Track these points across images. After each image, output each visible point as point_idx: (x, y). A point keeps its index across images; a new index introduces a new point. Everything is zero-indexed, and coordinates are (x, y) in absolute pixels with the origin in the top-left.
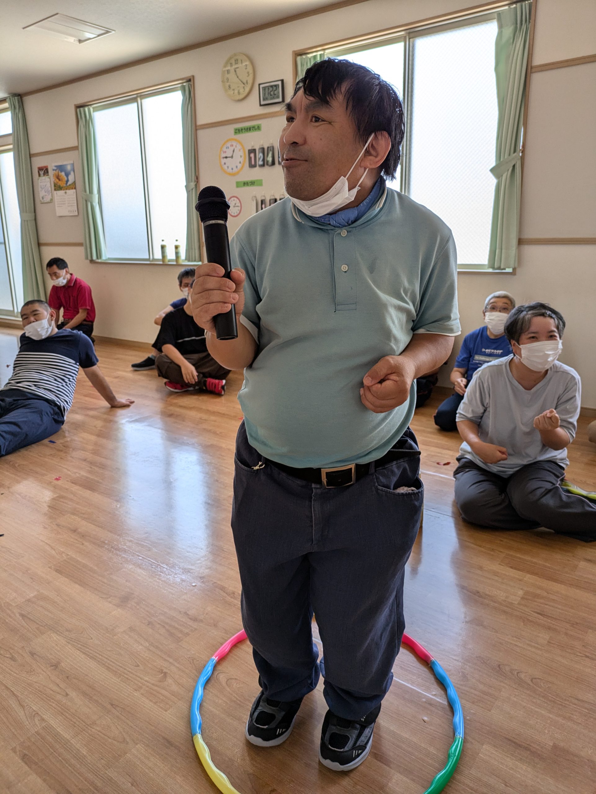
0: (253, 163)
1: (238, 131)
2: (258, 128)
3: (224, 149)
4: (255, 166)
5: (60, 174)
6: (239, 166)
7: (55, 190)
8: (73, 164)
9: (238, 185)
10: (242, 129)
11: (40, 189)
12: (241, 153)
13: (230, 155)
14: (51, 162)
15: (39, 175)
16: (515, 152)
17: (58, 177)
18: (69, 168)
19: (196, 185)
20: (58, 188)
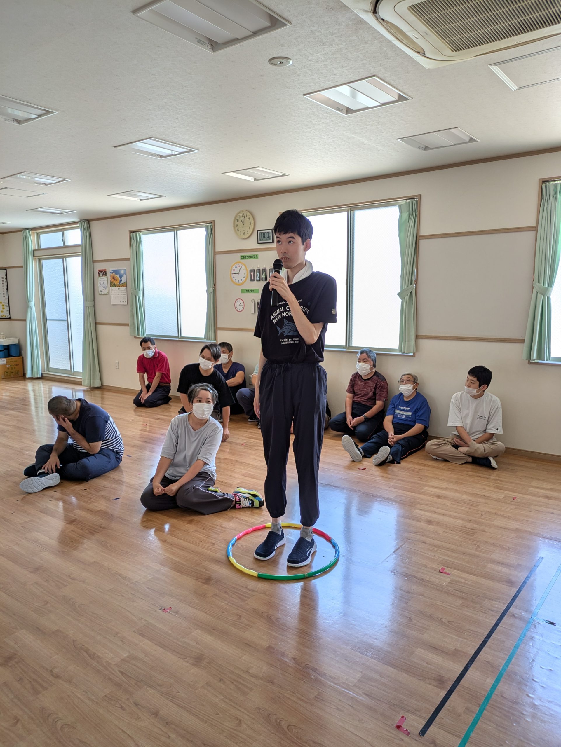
0: (253, 278)
1: (243, 257)
2: (257, 257)
3: (234, 268)
4: (254, 280)
5: (115, 276)
6: (243, 279)
7: (111, 286)
8: (126, 270)
9: (242, 291)
10: (246, 257)
11: (99, 285)
12: (245, 271)
13: (238, 272)
14: (109, 268)
15: (99, 276)
16: (411, 284)
17: (114, 278)
18: (122, 272)
19: (214, 290)
20: (113, 285)
